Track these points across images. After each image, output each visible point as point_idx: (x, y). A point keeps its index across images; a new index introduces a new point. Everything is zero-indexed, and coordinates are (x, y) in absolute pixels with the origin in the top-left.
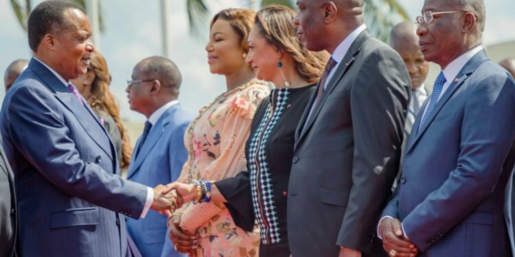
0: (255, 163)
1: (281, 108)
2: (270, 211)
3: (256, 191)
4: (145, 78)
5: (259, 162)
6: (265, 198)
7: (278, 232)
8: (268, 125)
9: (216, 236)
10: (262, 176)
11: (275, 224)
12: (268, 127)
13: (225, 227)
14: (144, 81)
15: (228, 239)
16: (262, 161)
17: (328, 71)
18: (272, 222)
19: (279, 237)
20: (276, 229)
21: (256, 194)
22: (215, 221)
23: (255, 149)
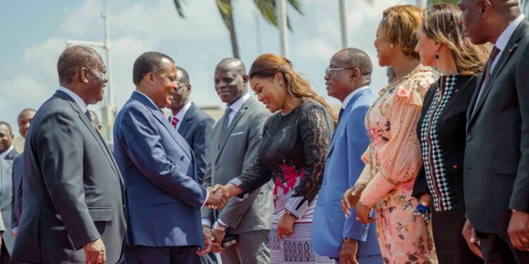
0: (427, 141)
1: (450, 93)
2: (442, 182)
3: (429, 165)
4: (347, 66)
5: (430, 140)
6: (436, 171)
7: (450, 200)
8: (437, 107)
9: (394, 207)
10: (434, 152)
11: (447, 194)
12: (438, 110)
13: (402, 200)
14: (345, 69)
15: (405, 209)
16: (434, 139)
17: (492, 58)
18: (444, 192)
19: (451, 205)
20: (448, 198)
21: (428, 168)
22: (393, 195)
23: (426, 129)
